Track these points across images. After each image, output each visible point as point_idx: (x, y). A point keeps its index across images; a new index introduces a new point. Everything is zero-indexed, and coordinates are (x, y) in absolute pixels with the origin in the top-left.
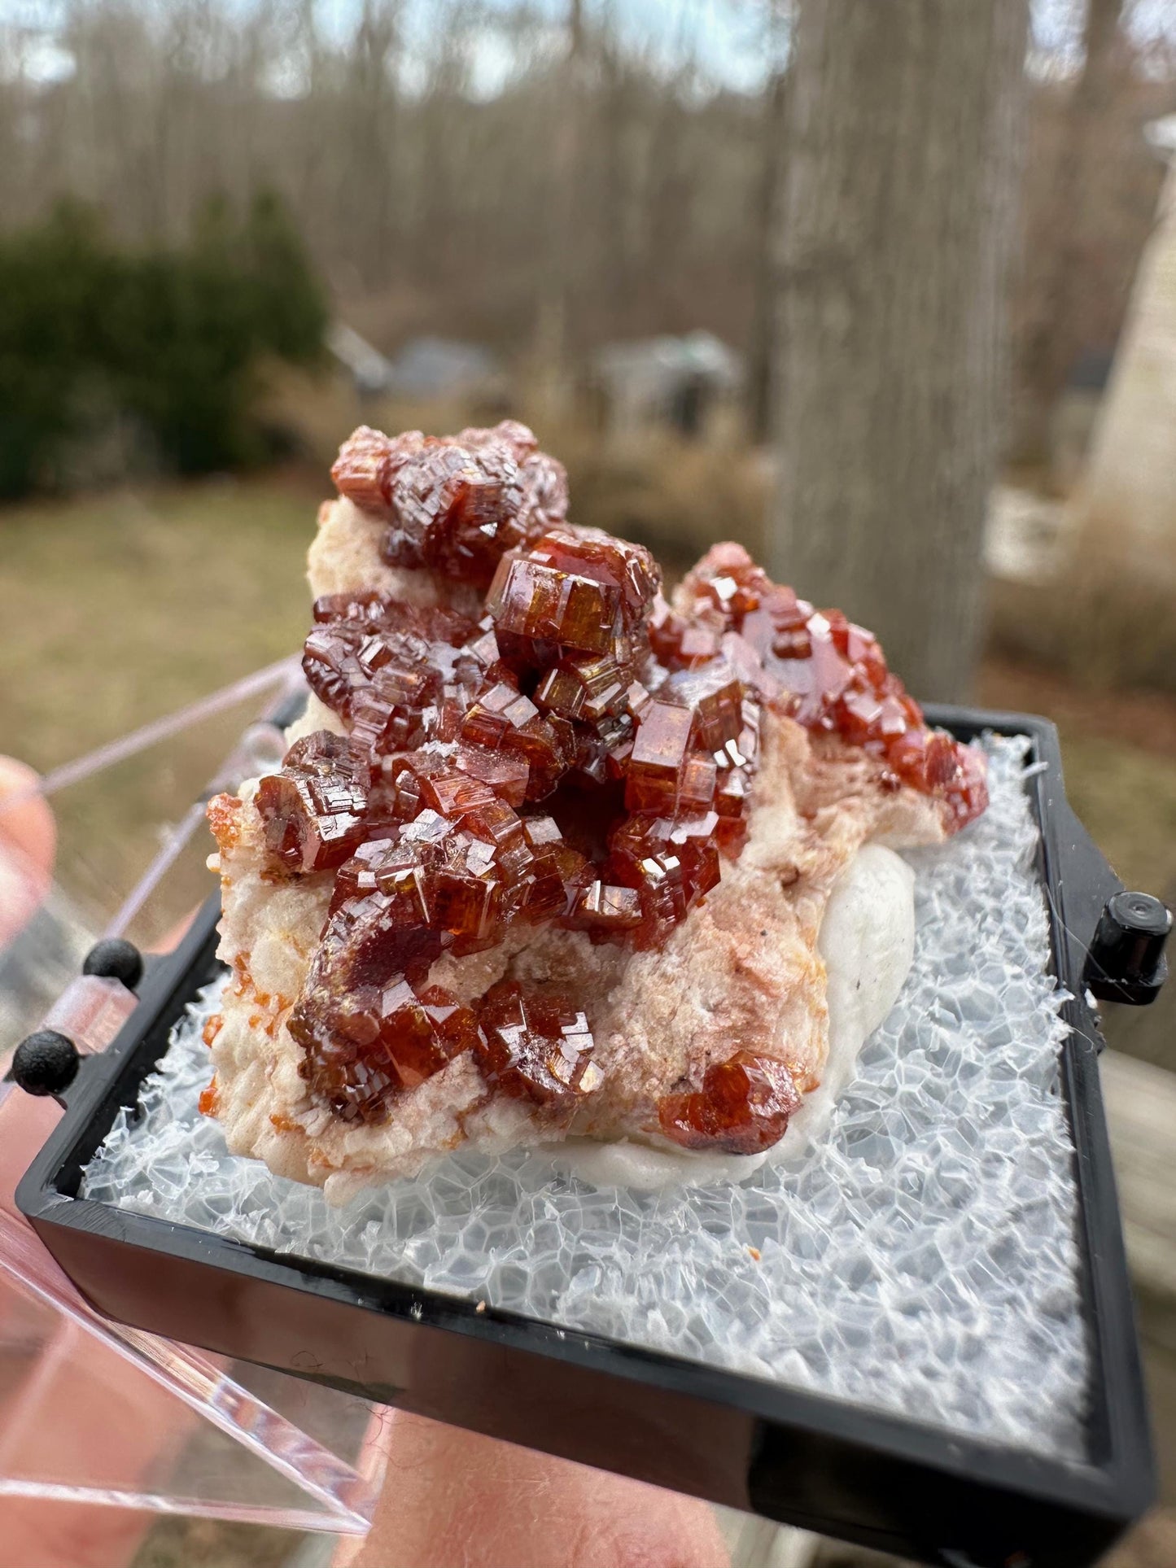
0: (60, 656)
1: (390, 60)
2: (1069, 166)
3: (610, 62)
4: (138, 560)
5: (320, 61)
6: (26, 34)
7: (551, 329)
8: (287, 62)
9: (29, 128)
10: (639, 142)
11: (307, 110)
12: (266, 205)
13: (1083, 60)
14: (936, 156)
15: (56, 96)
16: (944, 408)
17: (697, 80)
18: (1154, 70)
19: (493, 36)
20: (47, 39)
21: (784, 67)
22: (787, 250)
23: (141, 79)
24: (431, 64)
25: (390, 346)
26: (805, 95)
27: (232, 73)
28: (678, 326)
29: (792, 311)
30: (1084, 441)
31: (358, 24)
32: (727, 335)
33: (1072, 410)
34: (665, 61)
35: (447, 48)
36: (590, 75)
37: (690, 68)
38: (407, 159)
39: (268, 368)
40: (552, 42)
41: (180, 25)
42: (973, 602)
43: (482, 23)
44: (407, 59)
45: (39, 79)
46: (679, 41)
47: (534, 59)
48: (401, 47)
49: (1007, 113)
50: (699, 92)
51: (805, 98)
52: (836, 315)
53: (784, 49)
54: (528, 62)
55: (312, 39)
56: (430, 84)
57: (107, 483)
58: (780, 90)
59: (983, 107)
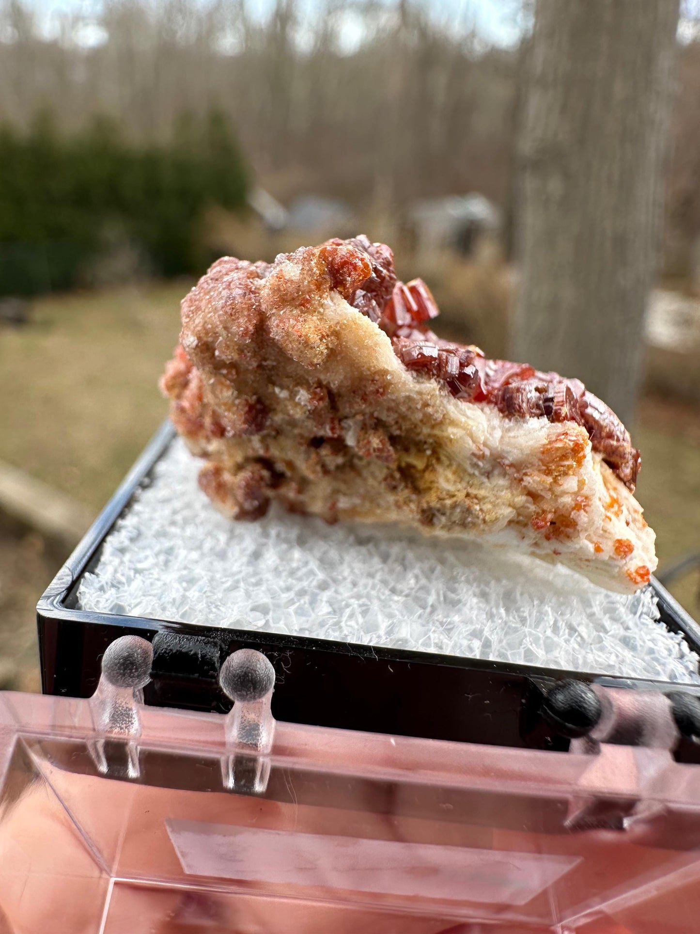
3: (424, 32)
5: (250, 33)
6: (79, 19)
7: (383, 193)
8: (230, 33)
9: (79, 75)
10: (440, 80)
11: (241, 62)
12: (217, 119)
14: (619, 90)
15: (95, 56)
16: (621, 243)
17: (476, 41)
20: (91, 22)
21: (531, 32)
22: (527, 146)
24: (316, 33)
25: (287, 201)
26: (541, 53)
27: (198, 40)
28: (461, 189)
29: (529, 184)
31: (273, 11)
32: (491, 195)
34: (456, 30)
35: (325, 23)
36: (412, 40)
37: (473, 34)
38: (299, 90)
39: (215, 216)
40: (388, 19)
41: (169, 12)
42: (636, 361)
43: (347, 8)
44: (301, 31)
45: (86, 46)
46: (465, 19)
47: (378, 31)
48: (297, 23)
49: (665, 62)
50: (478, 48)
51: (541, 54)
52: (555, 186)
53: (531, 22)
54: (374, 32)
55: (245, 20)
56: (315, 46)
58: (526, 46)
59: (649, 59)
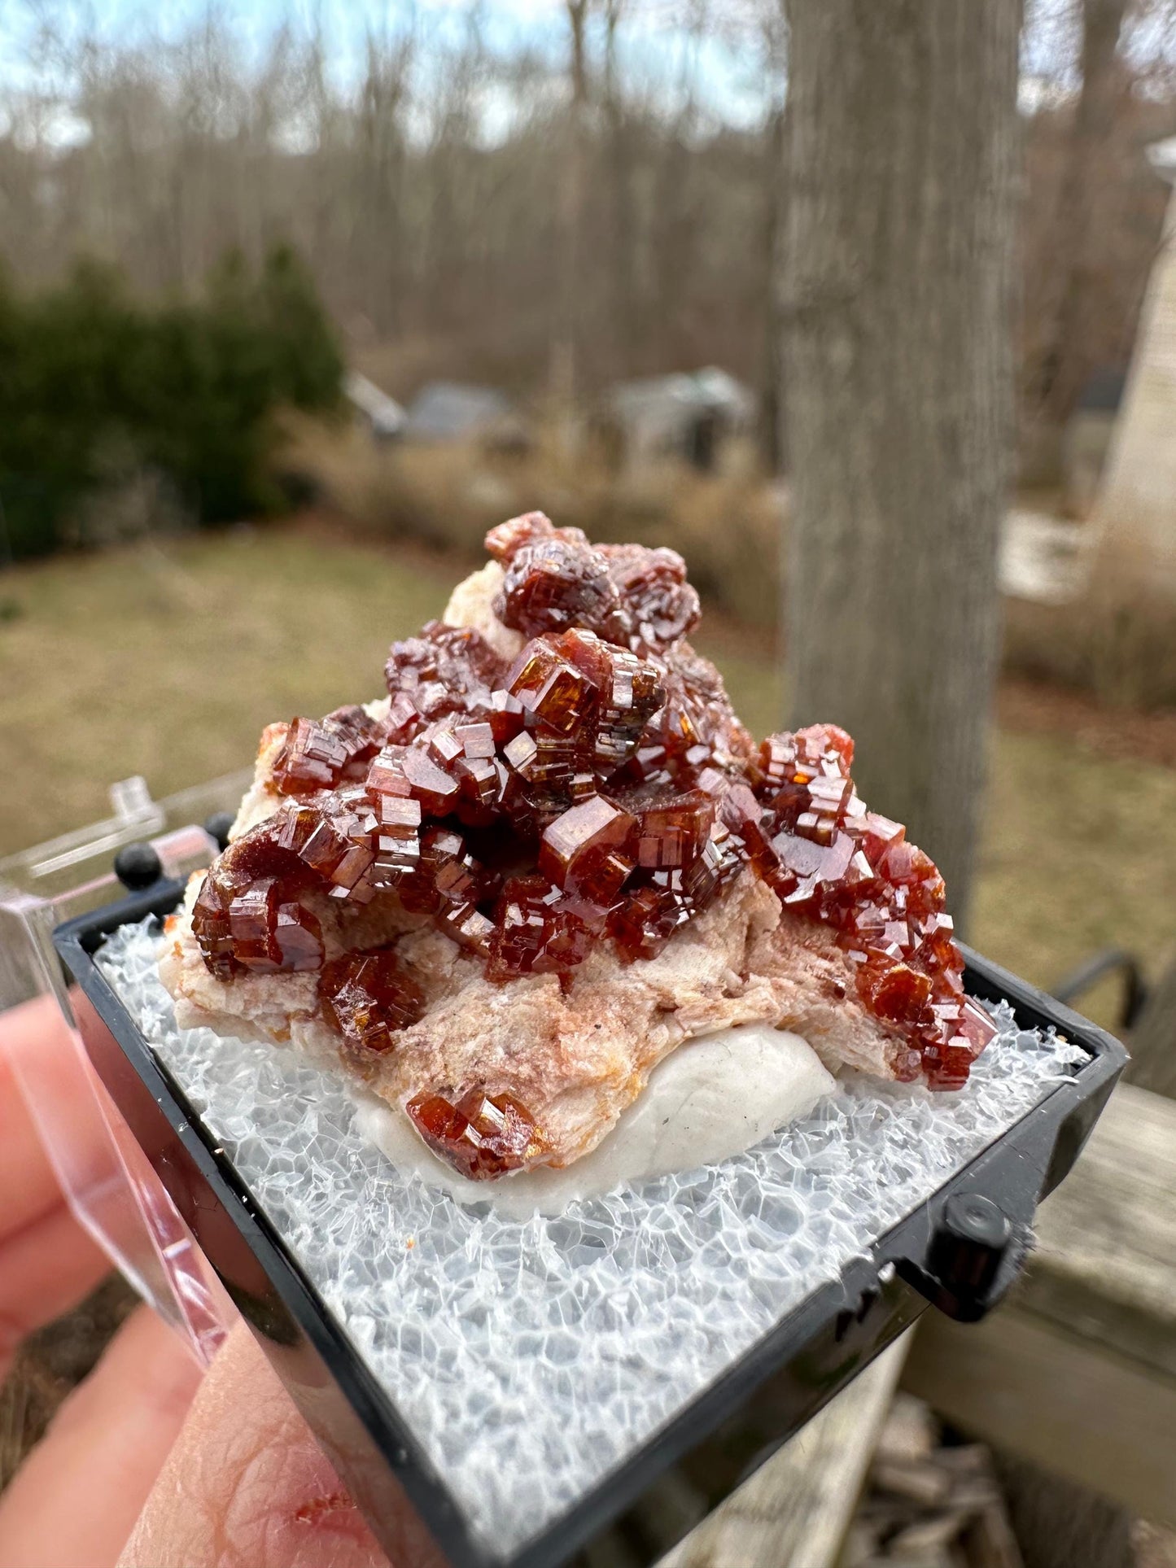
0: (89, 706)
1: (398, 113)
2: (1072, 189)
3: (612, 106)
4: (162, 609)
5: (329, 118)
6: (43, 103)
7: (563, 369)
8: (298, 120)
9: (48, 192)
10: (643, 183)
11: (317, 165)
12: (281, 260)
13: (1079, 86)
15: (73, 163)
16: (951, 438)
17: (698, 121)
18: (1153, 91)
19: (497, 88)
20: (62, 108)
21: (783, 104)
22: (789, 290)
23: (154, 141)
24: (436, 118)
25: (405, 394)
26: (801, 138)
27: (243, 132)
28: (690, 364)
29: (797, 348)
30: (1100, 461)
31: (365, 81)
32: (737, 370)
33: (1086, 430)
34: (668, 105)
35: (452, 101)
36: (593, 118)
37: (690, 110)
38: (417, 210)
39: (286, 417)
40: (556, 89)
41: (191, 90)
43: (485, 76)
44: (414, 111)
45: (56, 144)
47: (537, 107)
48: (408, 99)
49: (1000, 147)
50: (702, 130)
52: (840, 352)
53: (782, 87)
54: (531, 110)
55: (321, 96)
56: (436, 134)
57: (130, 536)
58: (779, 125)
59: (977, 145)
